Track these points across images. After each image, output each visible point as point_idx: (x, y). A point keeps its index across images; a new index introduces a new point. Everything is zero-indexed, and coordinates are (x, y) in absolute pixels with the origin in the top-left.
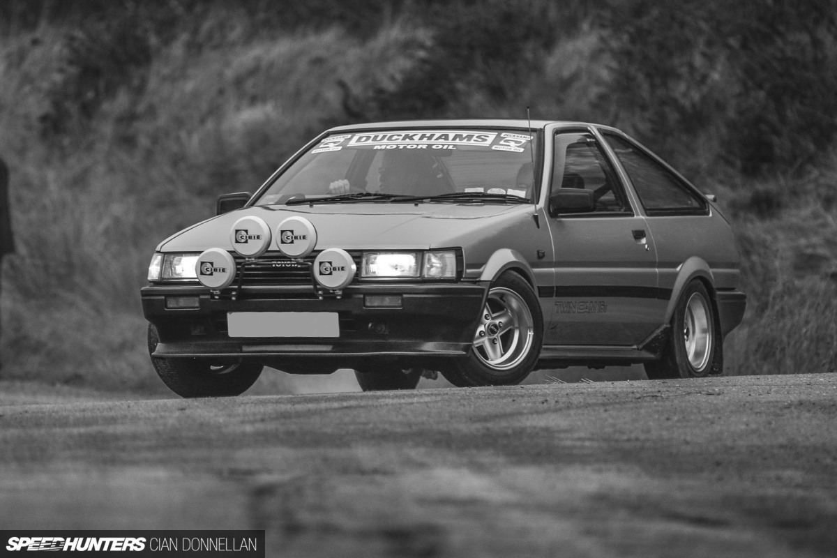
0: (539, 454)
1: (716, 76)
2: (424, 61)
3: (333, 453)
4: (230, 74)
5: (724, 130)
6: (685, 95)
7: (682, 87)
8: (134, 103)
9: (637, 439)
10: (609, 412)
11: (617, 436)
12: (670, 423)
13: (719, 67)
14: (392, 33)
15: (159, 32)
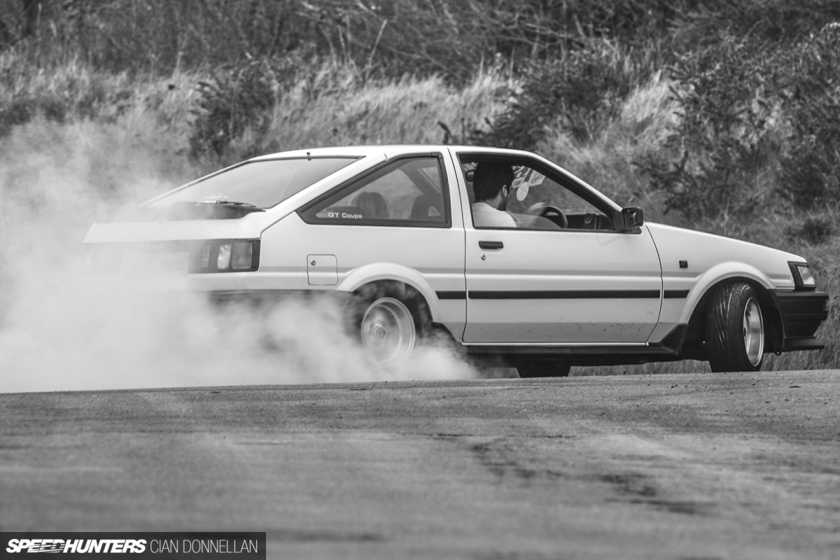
0: (688, 425)
1: (771, 121)
2: (515, 106)
3: (517, 422)
4: (342, 116)
5: (779, 169)
6: (745, 137)
7: (742, 131)
8: (259, 141)
9: (765, 415)
10: (734, 395)
11: (748, 413)
12: (789, 403)
13: (774, 114)
14: (485, 82)
15: (281, 80)
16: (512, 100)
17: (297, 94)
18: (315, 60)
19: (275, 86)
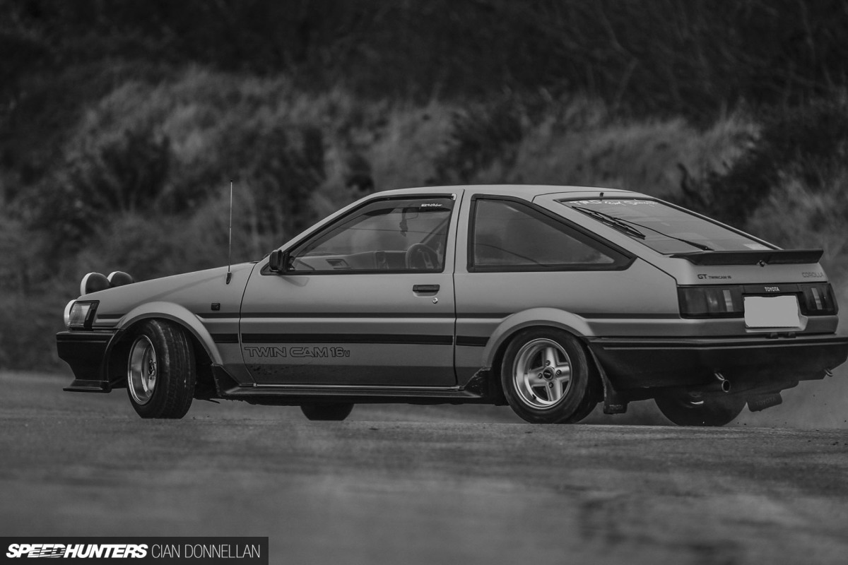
0: (828, 488)
2: (752, 151)
14: (727, 126)
15: (530, 115)
16: (751, 145)
17: (545, 130)
18: (565, 97)
19: (525, 121)
